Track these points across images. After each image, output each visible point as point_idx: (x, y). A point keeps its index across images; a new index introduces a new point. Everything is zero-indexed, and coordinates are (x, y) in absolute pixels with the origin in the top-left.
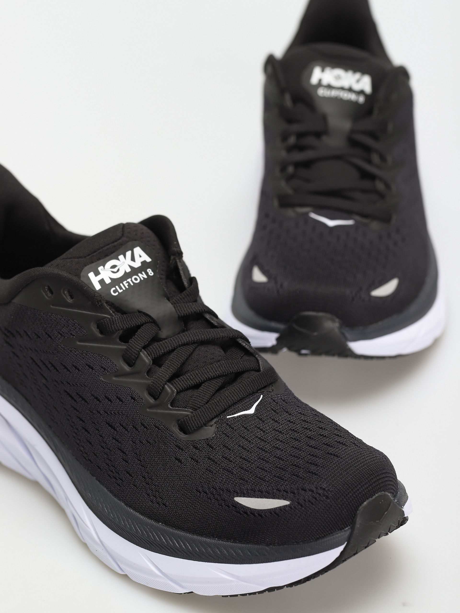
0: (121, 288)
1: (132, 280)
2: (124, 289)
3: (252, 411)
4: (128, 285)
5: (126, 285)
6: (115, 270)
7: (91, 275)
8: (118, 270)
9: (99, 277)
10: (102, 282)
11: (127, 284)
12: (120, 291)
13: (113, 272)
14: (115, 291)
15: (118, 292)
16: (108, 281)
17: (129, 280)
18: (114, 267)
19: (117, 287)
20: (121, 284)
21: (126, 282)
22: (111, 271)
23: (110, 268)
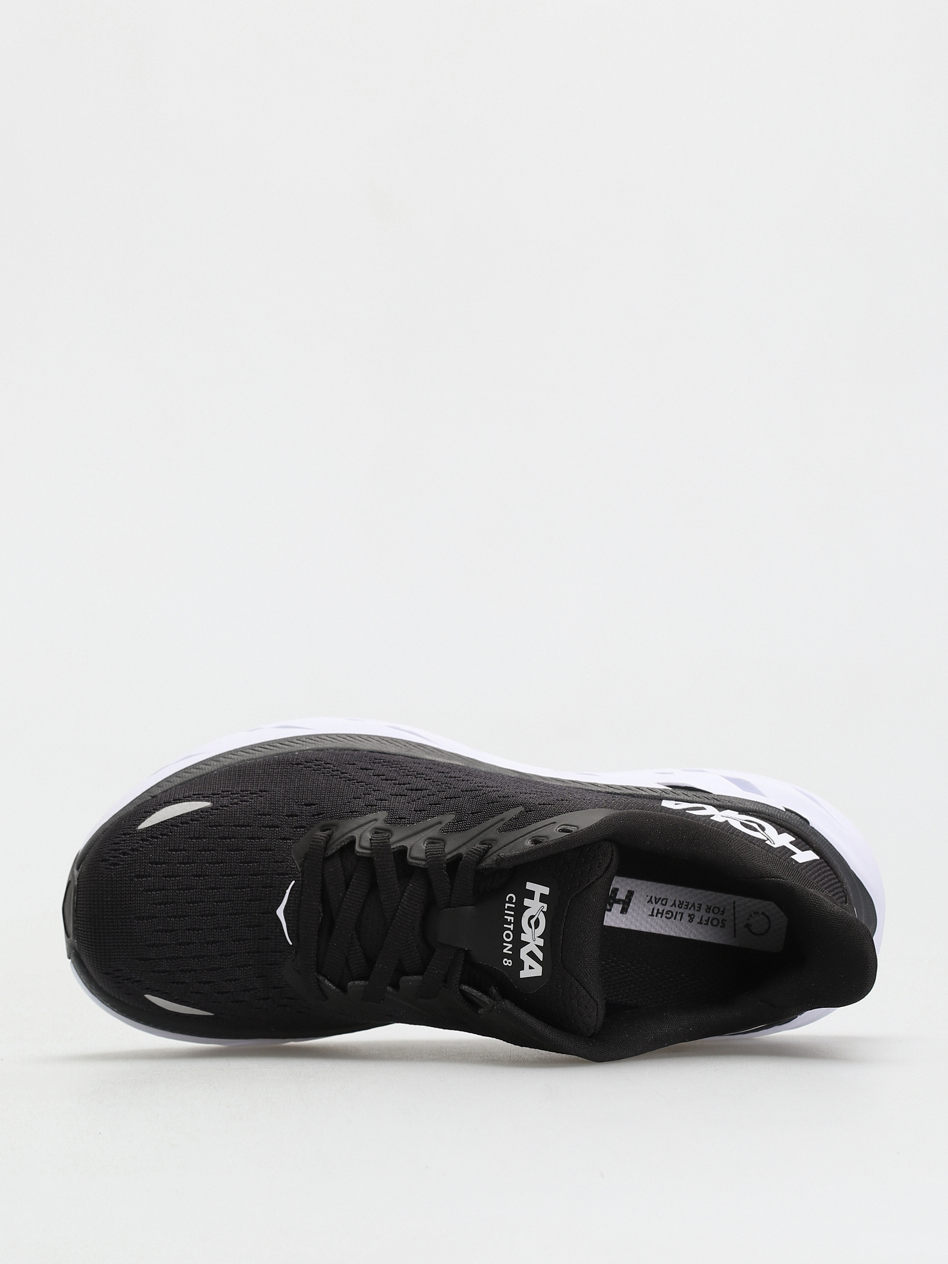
0: (509, 909)
1: (509, 929)
2: (506, 912)
3: (280, 912)
4: (507, 919)
5: (509, 918)
6: (533, 922)
7: (546, 891)
8: (530, 926)
9: (537, 896)
11: (509, 921)
12: (507, 905)
13: (532, 917)
14: (511, 898)
15: (508, 902)
16: (527, 902)
17: (511, 927)
18: (537, 924)
19: (514, 906)
20: (513, 913)
21: (512, 921)
22: (534, 916)
23: (538, 918)
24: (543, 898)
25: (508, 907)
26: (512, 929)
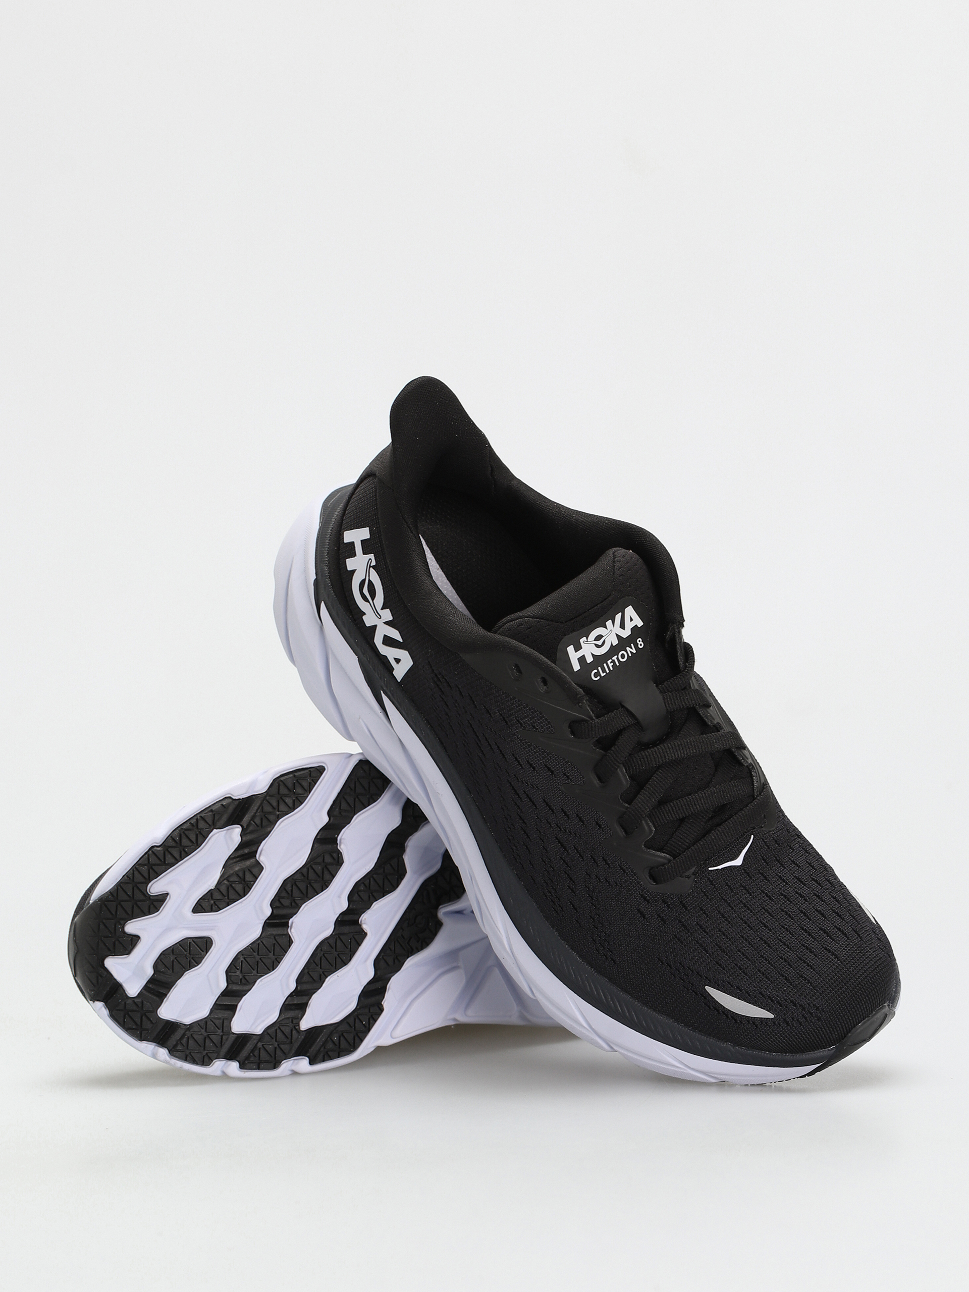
0: (604, 671)
1: (618, 658)
2: (608, 672)
3: (738, 862)
4: (612, 666)
5: (611, 665)
6: (599, 643)
7: (571, 649)
8: (604, 642)
9: (580, 654)
10: (582, 660)
11: (612, 664)
12: (603, 675)
13: (598, 646)
14: (596, 676)
15: (600, 676)
16: (589, 659)
17: (615, 658)
18: (599, 637)
19: (599, 668)
20: (605, 665)
21: (611, 660)
22: (595, 644)
23: (595, 640)
24: (578, 648)
25: (603, 673)
26: (616, 656)
